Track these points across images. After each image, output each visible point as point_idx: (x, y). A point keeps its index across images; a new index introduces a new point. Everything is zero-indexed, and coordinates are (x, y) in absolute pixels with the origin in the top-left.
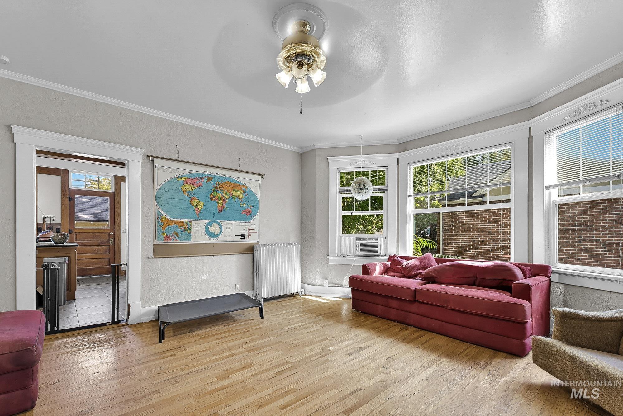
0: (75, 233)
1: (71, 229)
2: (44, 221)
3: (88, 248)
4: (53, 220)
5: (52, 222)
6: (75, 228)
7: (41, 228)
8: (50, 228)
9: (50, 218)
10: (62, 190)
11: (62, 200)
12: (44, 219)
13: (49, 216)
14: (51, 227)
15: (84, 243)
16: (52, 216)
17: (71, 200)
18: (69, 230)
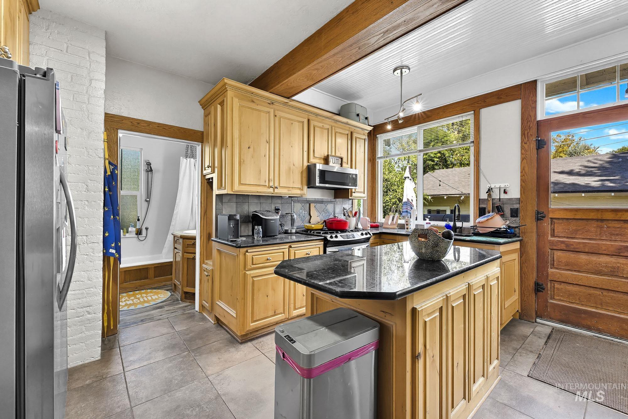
0: (551, 218)
1: (541, 210)
2: (489, 196)
3: (583, 257)
4: (505, 192)
5: (503, 196)
6: (552, 207)
7: (485, 208)
8: (499, 209)
9: (500, 188)
10: (522, 124)
11: (522, 148)
12: (490, 191)
13: (498, 186)
14: (502, 206)
15: (572, 245)
16: (502, 185)
17: (541, 144)
18: (538, 213)
